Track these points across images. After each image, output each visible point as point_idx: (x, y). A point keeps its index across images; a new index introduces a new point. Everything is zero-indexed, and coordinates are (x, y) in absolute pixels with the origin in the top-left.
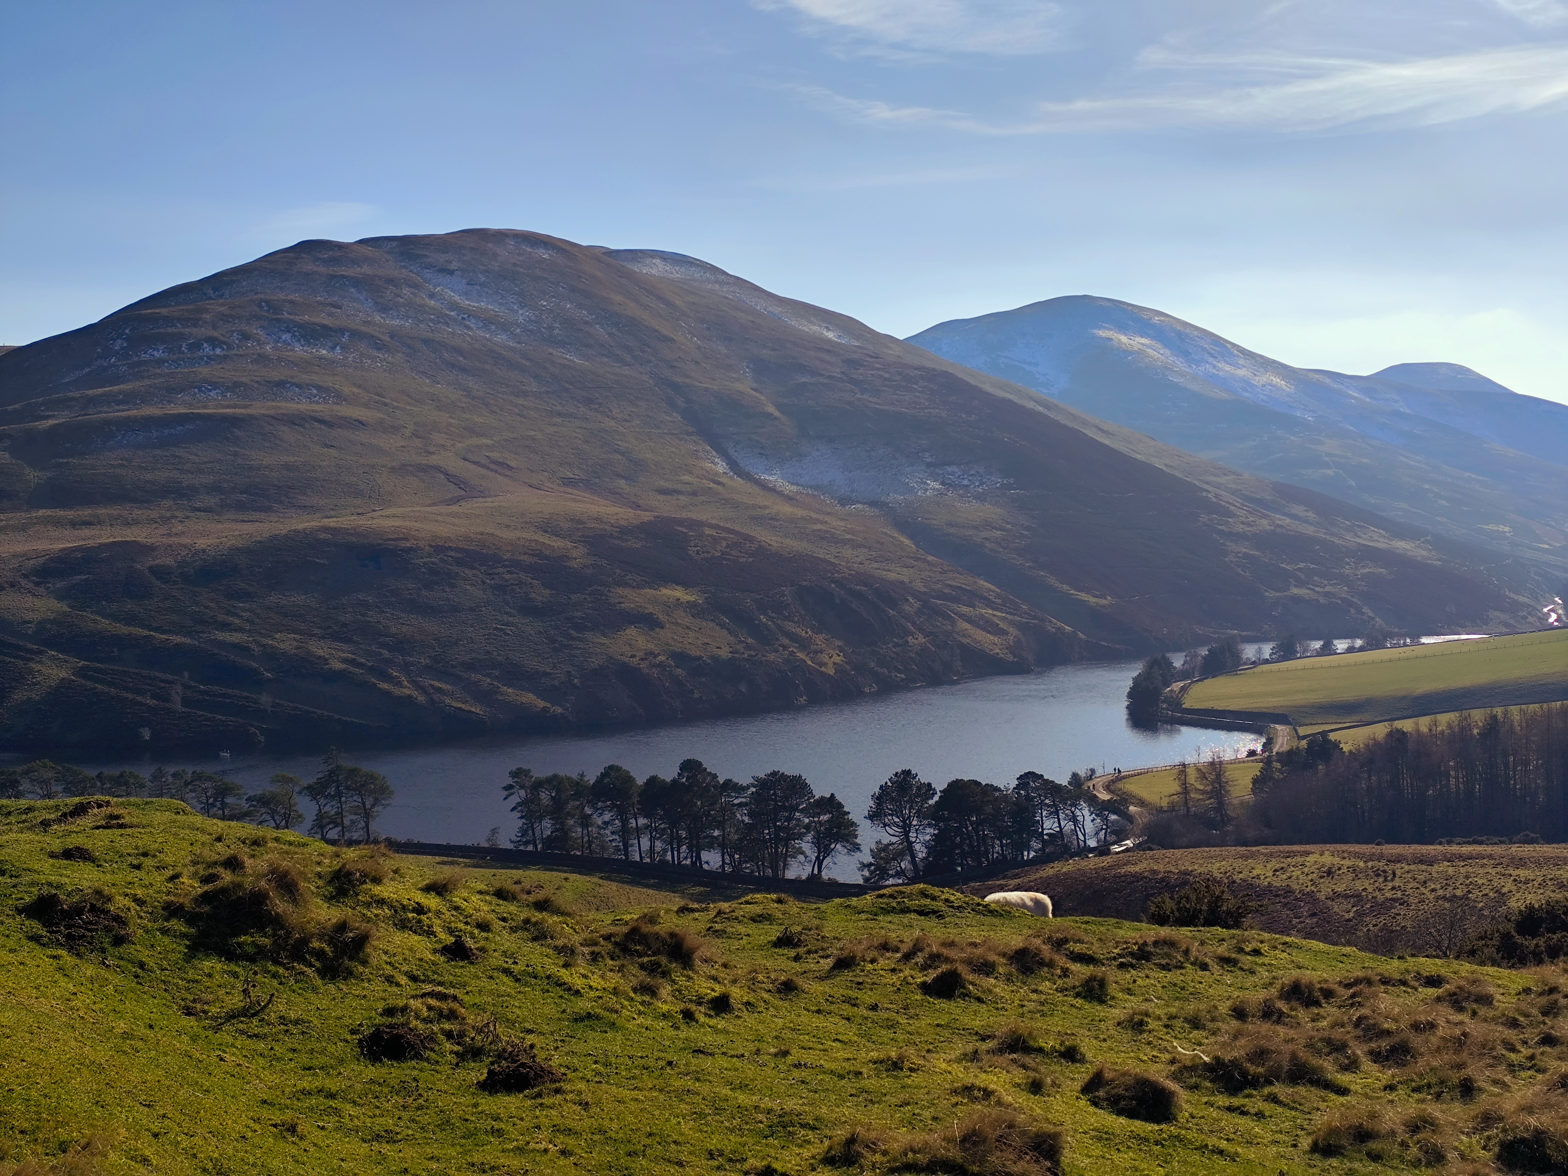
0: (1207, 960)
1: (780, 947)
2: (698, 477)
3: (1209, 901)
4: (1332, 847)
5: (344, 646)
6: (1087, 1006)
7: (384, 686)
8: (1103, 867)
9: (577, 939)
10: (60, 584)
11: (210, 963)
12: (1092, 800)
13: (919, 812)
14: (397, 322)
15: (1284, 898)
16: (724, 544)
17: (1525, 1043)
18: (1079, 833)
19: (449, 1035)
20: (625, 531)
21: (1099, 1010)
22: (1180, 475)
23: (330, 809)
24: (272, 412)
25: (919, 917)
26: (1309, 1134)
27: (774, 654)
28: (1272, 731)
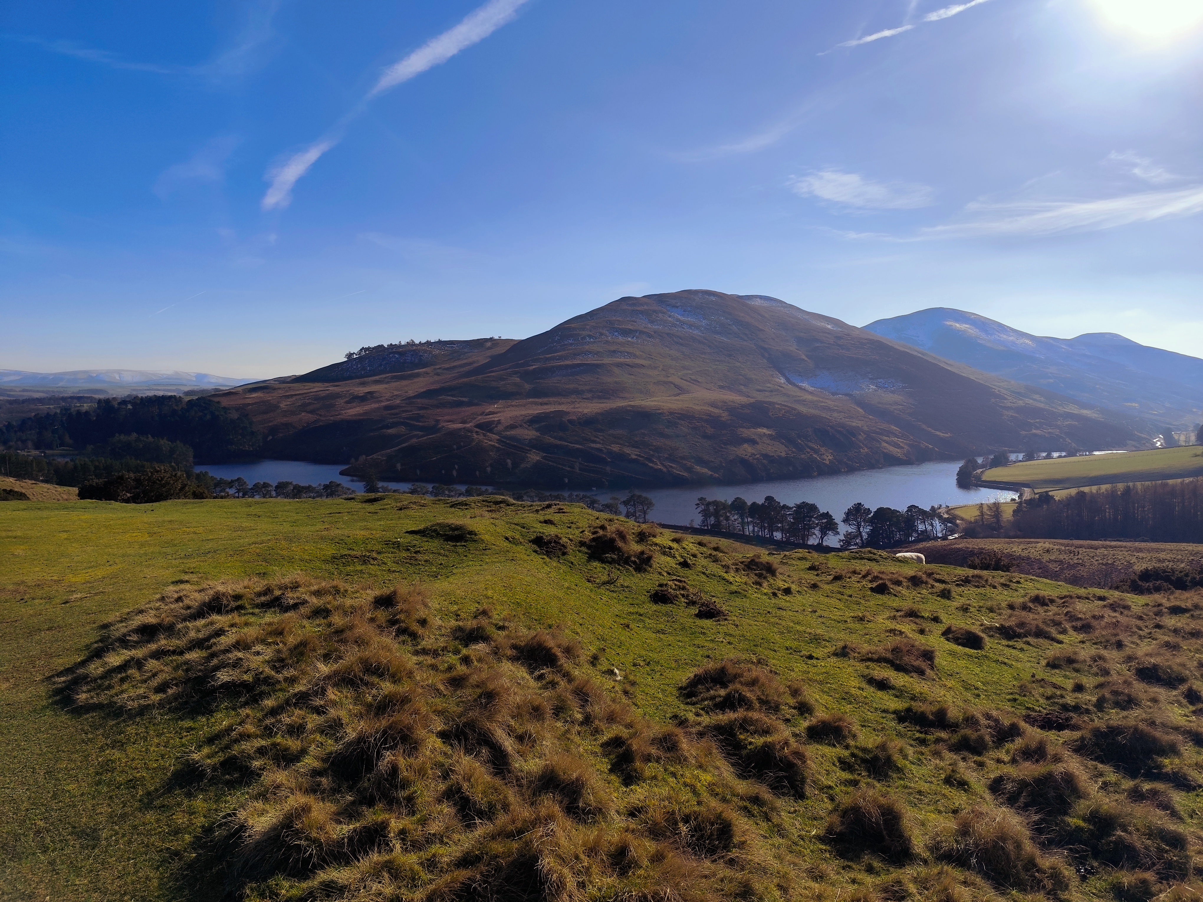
0: (996, 584)
1: (811, 570)
2: (773, 385)
3: (995, 560)
4: (1049, 540)
5: (636, 450)
6: (942, 600)
7: (651, 465)
8: (944, 545)
9: (730, 562)
10: (537, 426)
11: (596, 564)
12: (940, 517)
13: (864, 520)
14: (656, 327)
15: (1027, 561)
16: (784, 411)
17: (1146, 627)
18: (934, 531)
19: (683, 596)
20: (743, 406)
21: (948, 603)
23: (631, 510)
24: (611, 362)
25: (868, 561)
26: (1044, 659)
27: (804, 455)
28: (1023, 491)
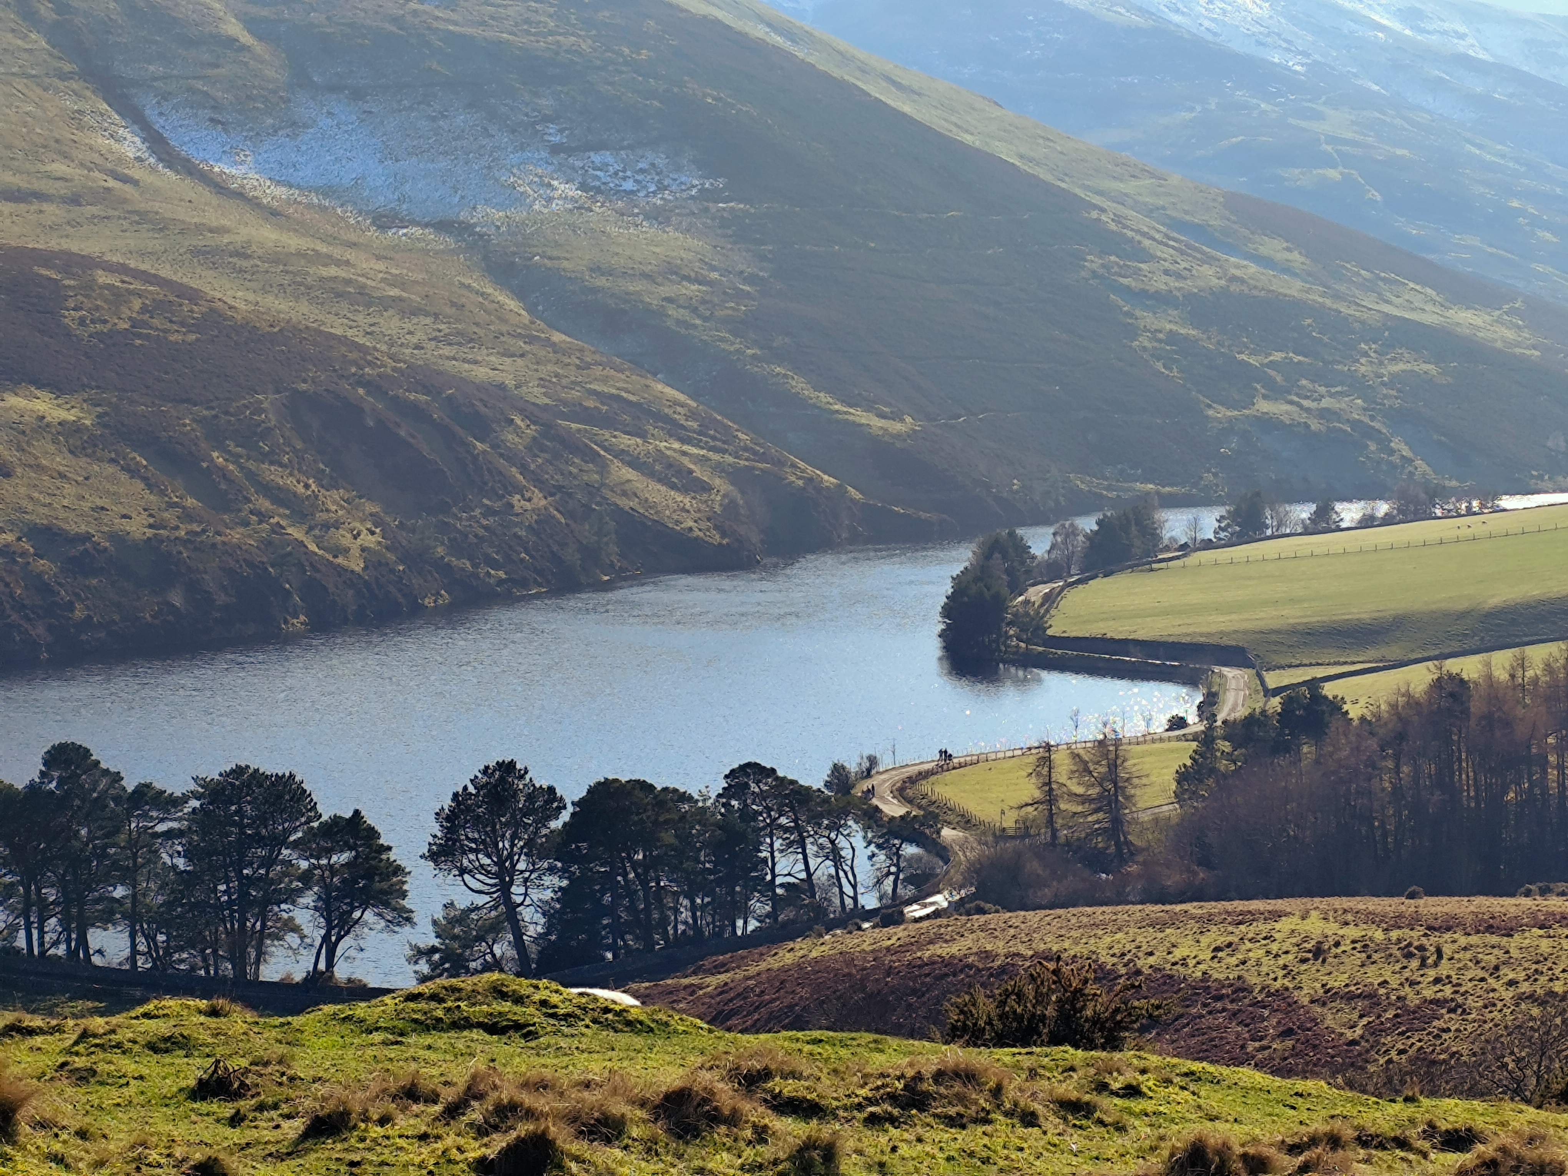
0: (1037, 1107)
1: (204, 1099)
2: (82, 165)
3: (1059, 1000)
8: (888, 949)
12: (870, 817)
13: (529, 843)
15: (1232, 1001)
16: (137, 304)
18: (844, 881)
22: (1048, 178)
25: (487, 1037)
27: (241, 530)
28: (1216, 679)
